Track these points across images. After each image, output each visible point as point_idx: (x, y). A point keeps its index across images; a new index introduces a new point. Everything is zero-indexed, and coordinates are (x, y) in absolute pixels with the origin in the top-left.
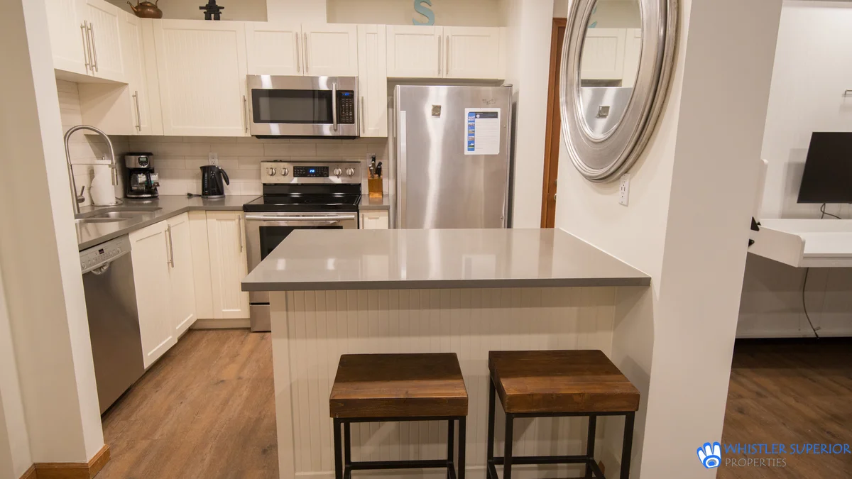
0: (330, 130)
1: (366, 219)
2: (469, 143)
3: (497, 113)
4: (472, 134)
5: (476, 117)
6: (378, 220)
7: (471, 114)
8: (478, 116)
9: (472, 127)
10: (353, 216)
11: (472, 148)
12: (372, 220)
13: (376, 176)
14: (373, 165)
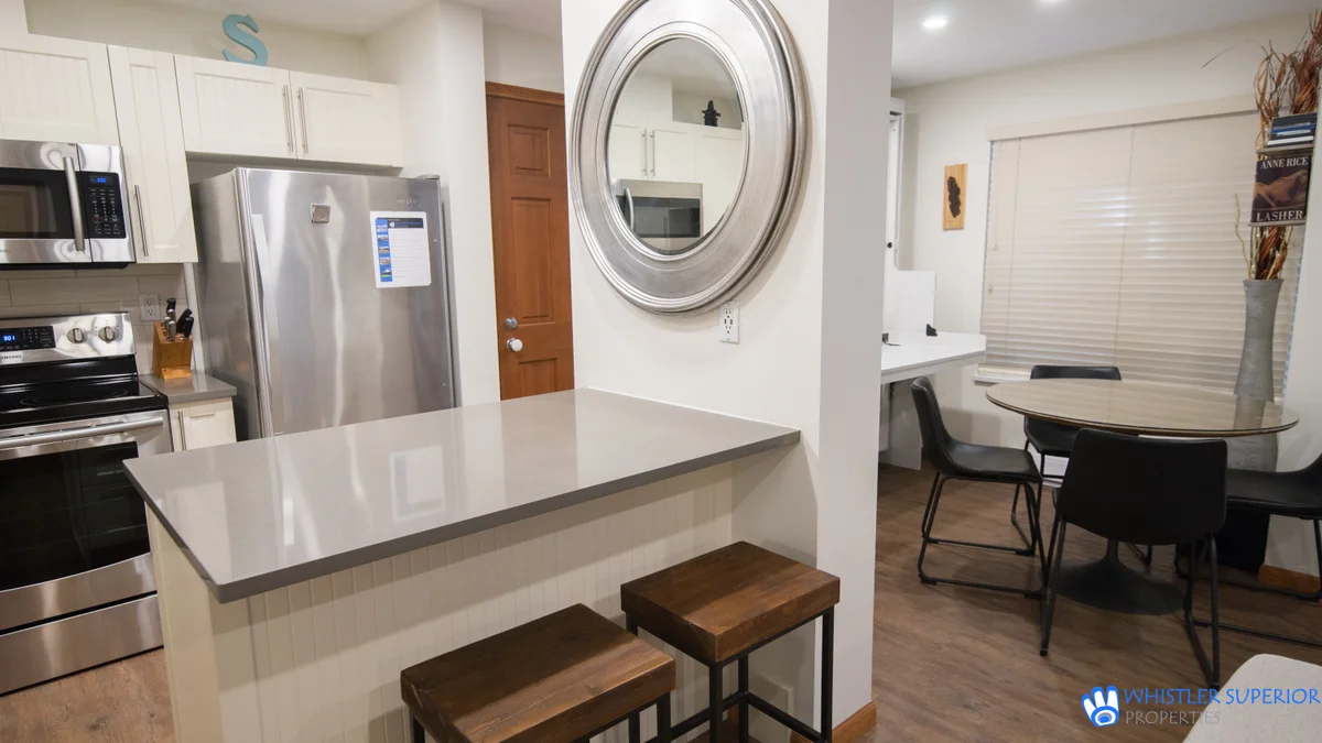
0: (70, 249)
1: (186, 420)
2: (382, 268)
3: (421, 220)
4: (385, 254)
5: (389, 227)
6: (211, 419)
7: (379, 221)
8: (392, 224)
9: (383, 242)
10: (160, 419)
11: (387, 277)
12: (200, 421)
13: (180, 337)
14: (172, 316)
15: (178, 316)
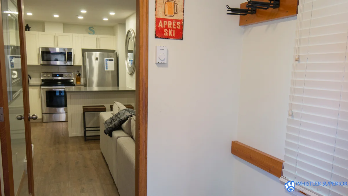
0: (65, 63)
3: (113, 60)
4: (107, 65)
5: (108, 61)
11: (107, 69)
13: (79, 77)
14: (78, 73)
15: (79, 73)
